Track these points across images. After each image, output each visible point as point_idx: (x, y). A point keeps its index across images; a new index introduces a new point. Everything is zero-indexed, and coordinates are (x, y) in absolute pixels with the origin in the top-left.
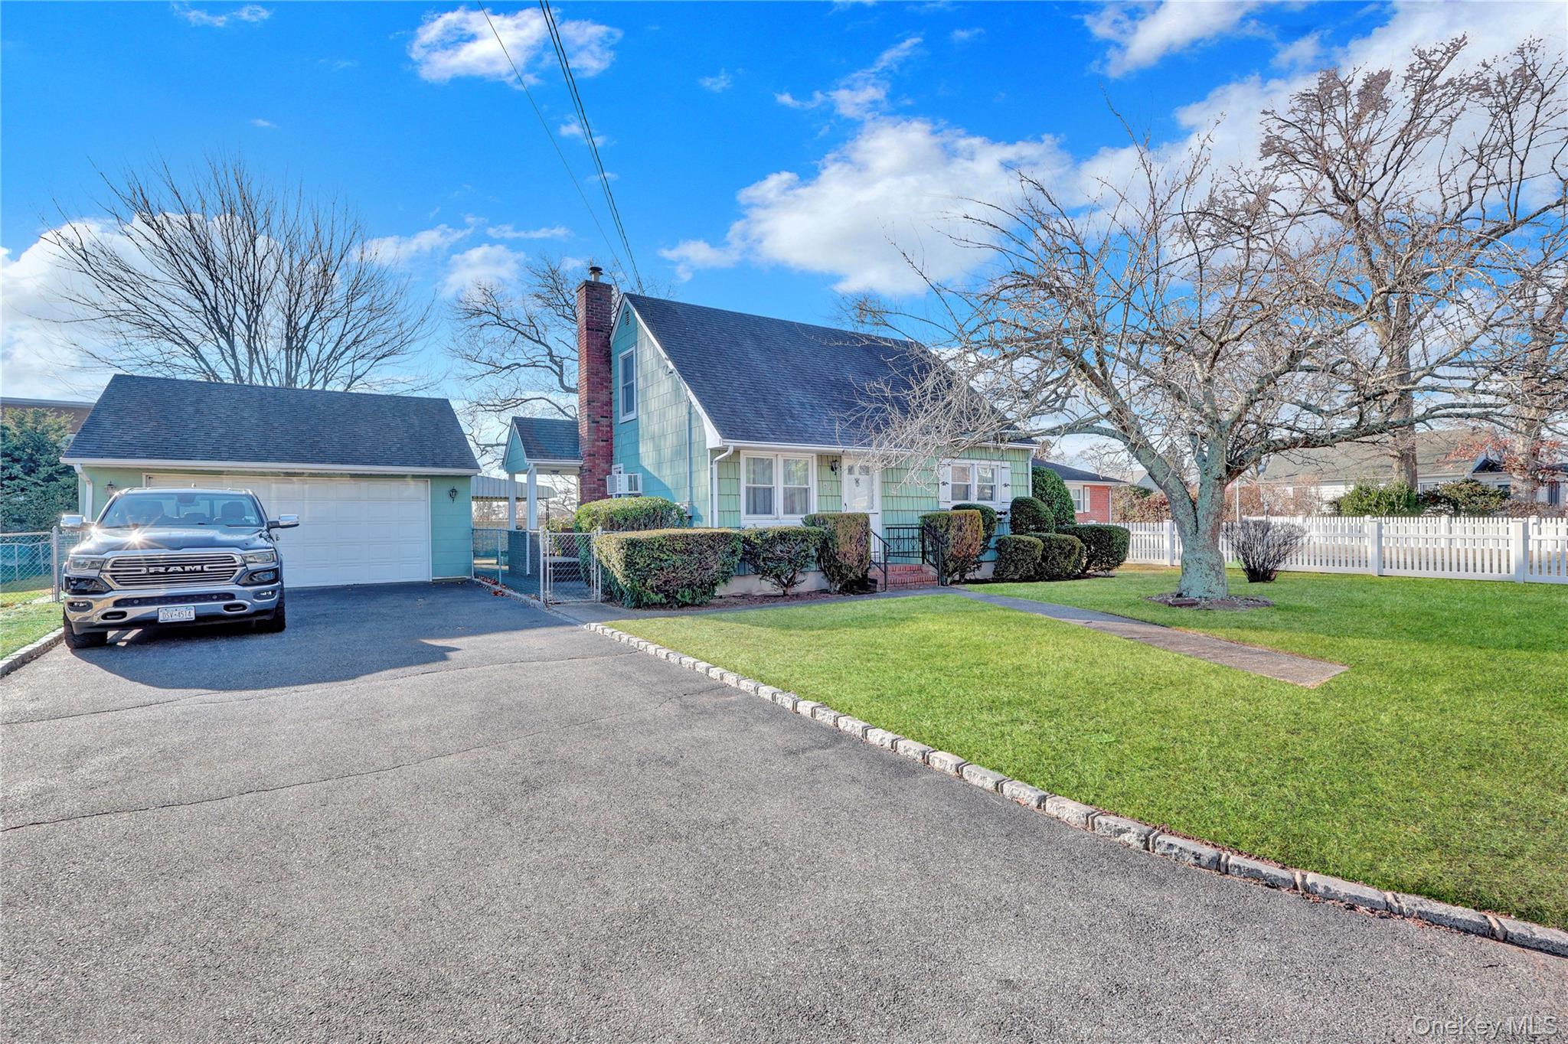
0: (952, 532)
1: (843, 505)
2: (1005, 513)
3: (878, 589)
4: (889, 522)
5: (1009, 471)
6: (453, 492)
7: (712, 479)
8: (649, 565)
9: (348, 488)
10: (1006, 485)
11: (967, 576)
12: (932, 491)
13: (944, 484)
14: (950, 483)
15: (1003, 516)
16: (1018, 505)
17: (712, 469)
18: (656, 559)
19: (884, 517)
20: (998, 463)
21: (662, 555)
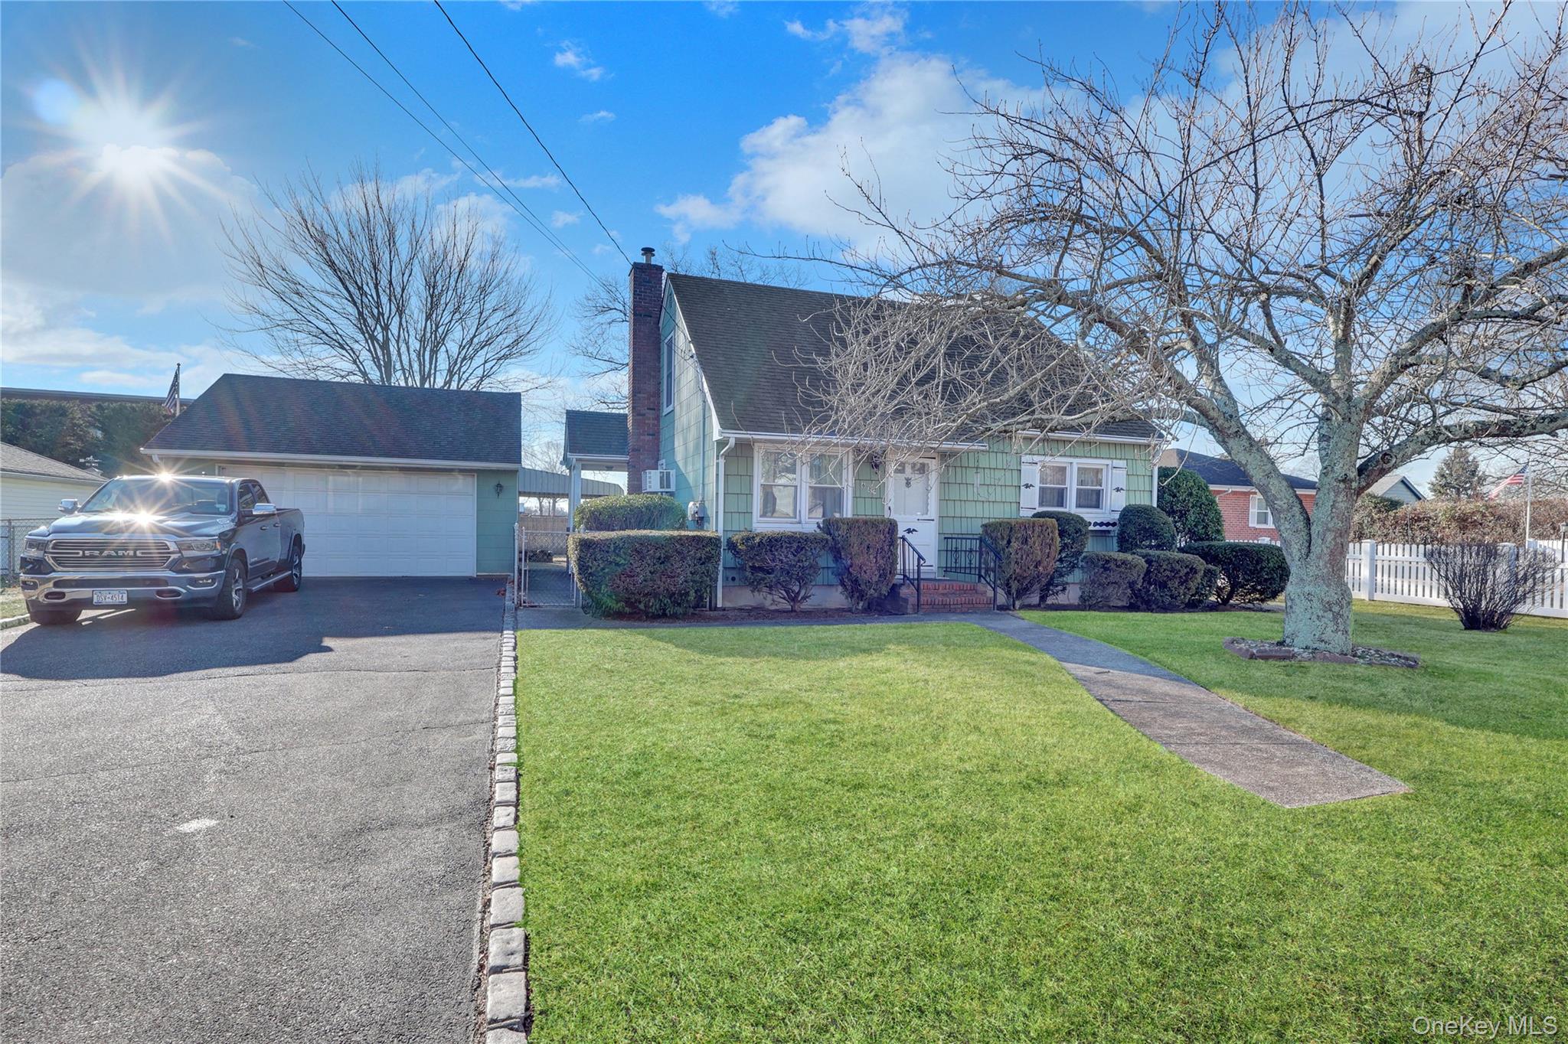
0: (1015, 545)
1: (886, 508)
2: (1114, 524)
3: (909, 611)
4: (949, 530)
5: (1124, 472)
6: (499, 488)
7: (717, 475)
8: (603, 569)
9: (398, 482)
10: (1118, 490)
11: (1049, 601)
12: (1010, 495)
13: (1027, 486)
14: (1037, 485)
15: (1110, 528)
16: (1130, 514)
17: (718, 464)
18: (611, 563)
19: (941, 524)
20: (1109, 462)
21: (618, 559)
